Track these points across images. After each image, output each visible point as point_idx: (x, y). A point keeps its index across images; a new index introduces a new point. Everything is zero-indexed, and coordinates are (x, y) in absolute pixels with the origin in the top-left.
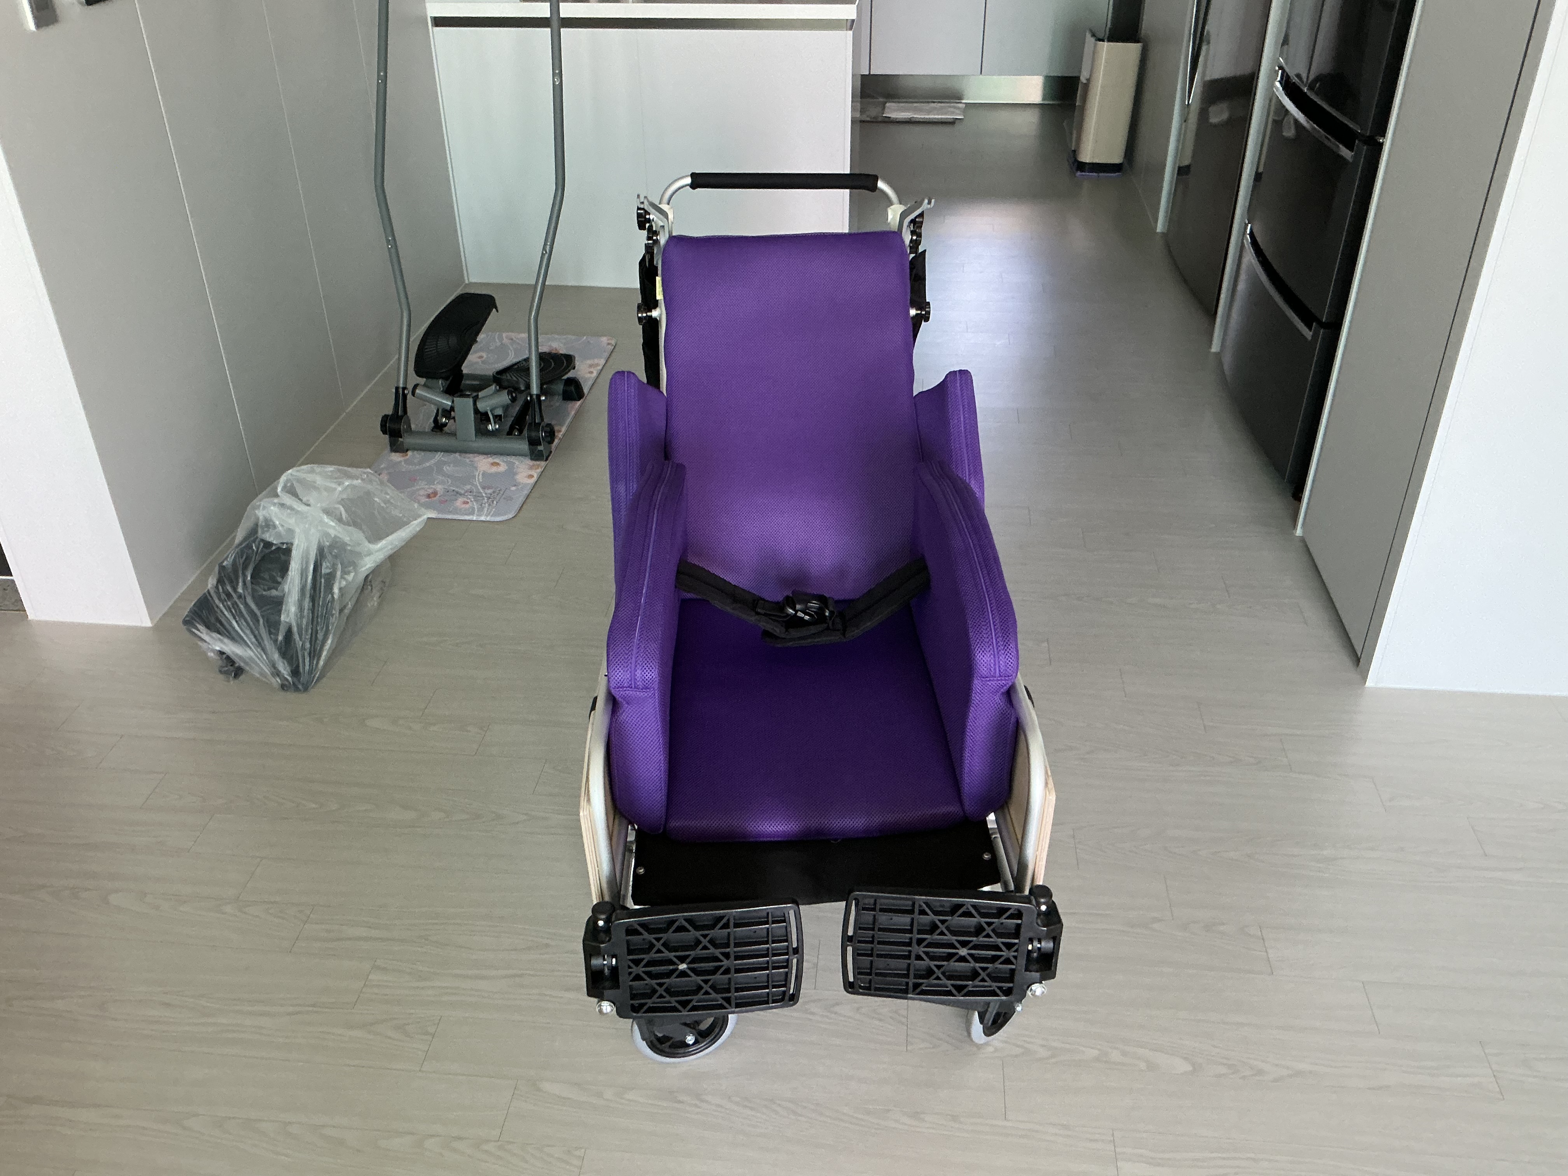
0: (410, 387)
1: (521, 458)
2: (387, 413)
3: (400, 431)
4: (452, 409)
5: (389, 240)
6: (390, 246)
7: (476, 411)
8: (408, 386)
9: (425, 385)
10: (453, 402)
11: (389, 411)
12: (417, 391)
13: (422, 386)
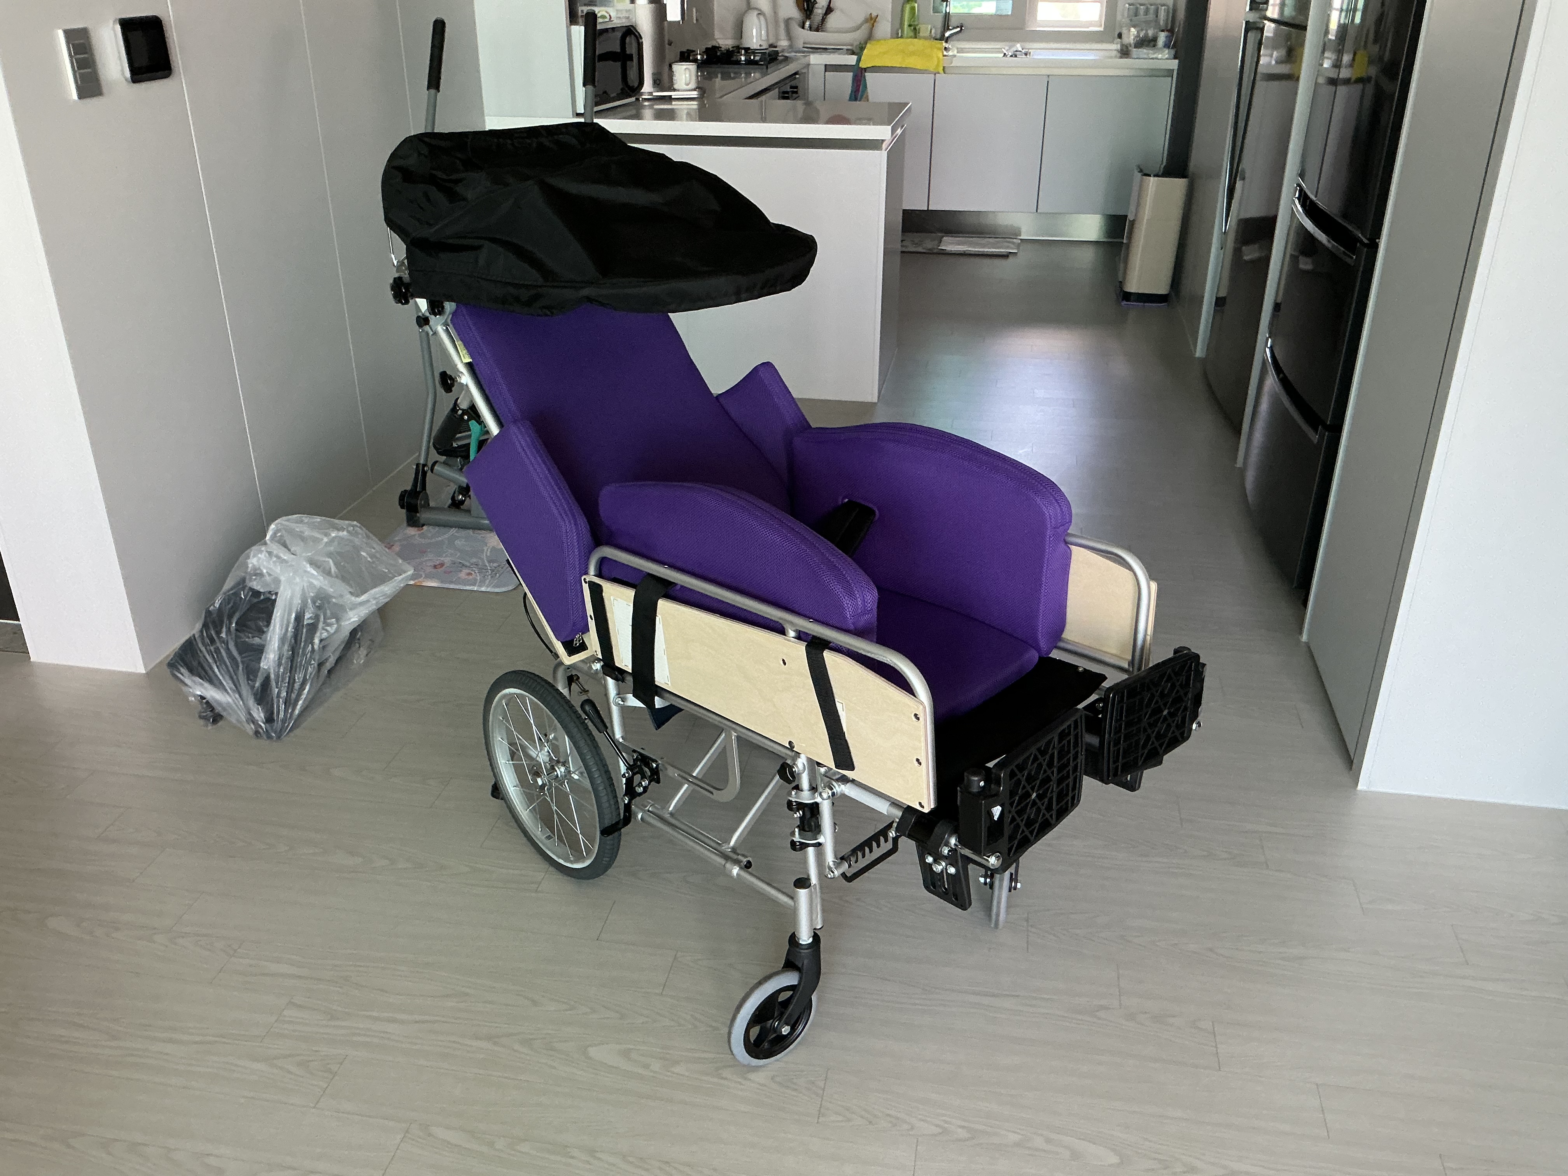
0: (430, 464)
2: (406, 489)
3: (417, 506)
8: (427, 463)
9: (444, 463)
12: (437, 468)
13: (441, 463)
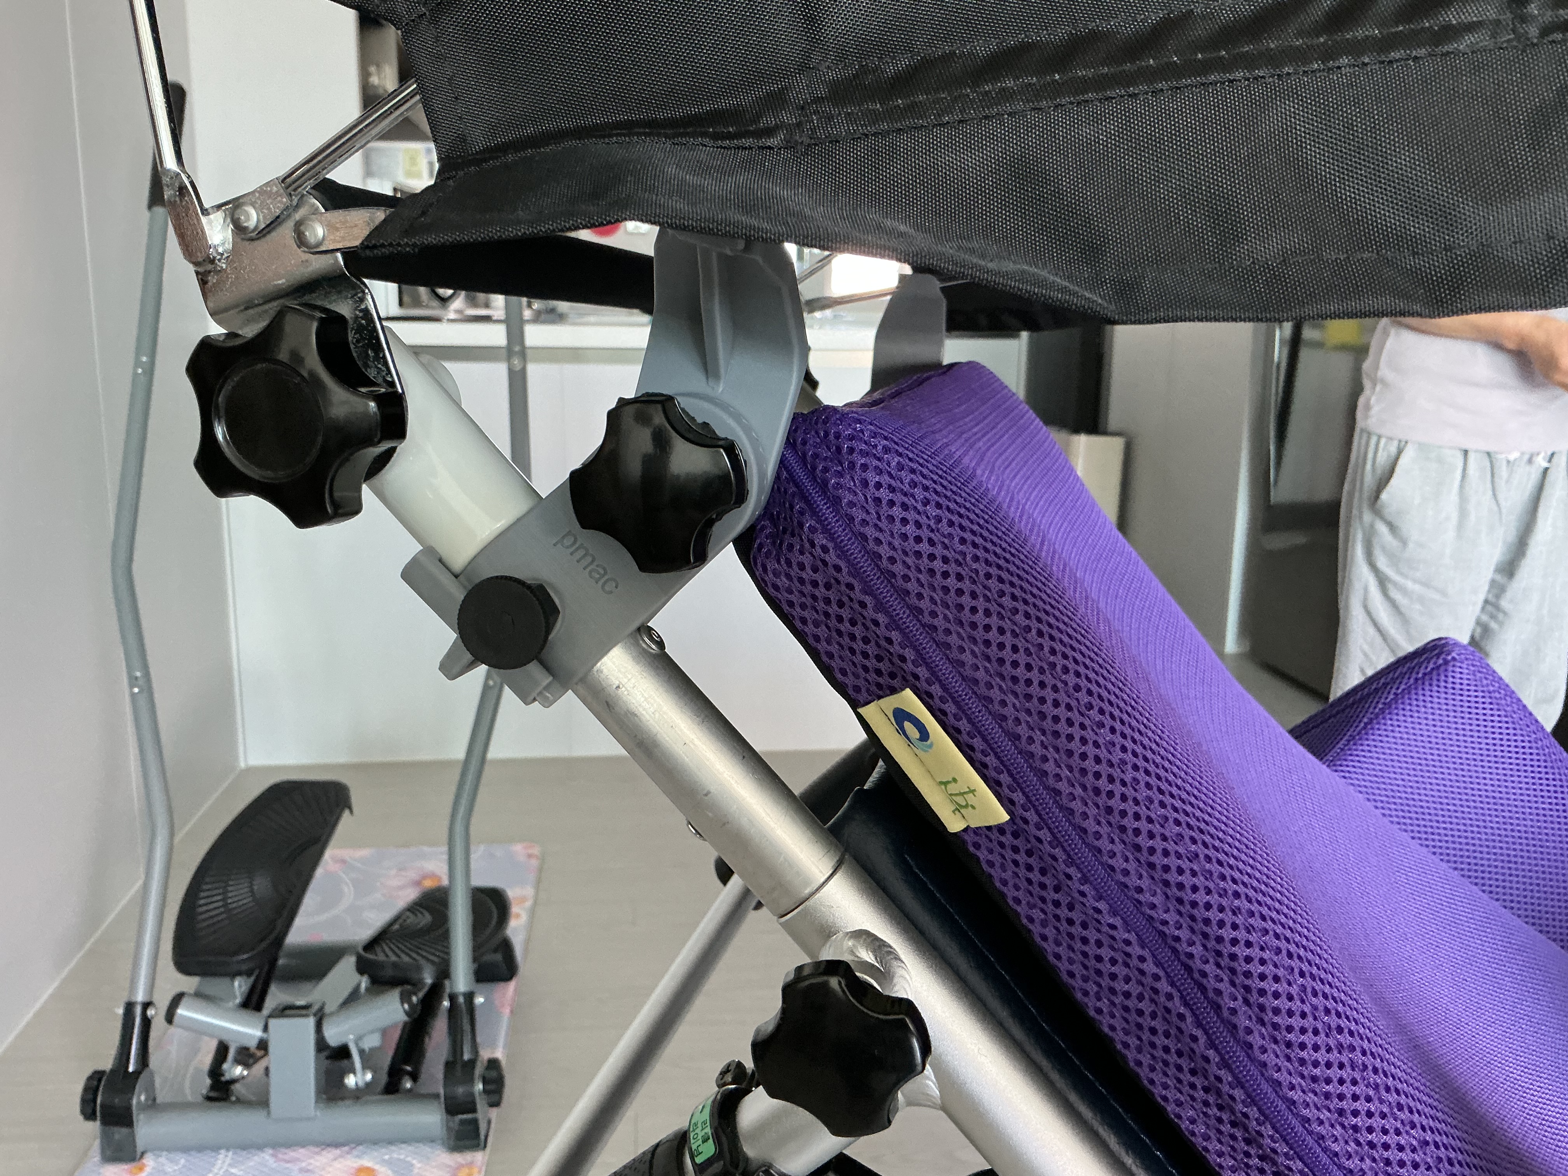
0: (162, 1003)
1: (426, 1149)
2: (101, 1068)
3: (129, 1109)
4: (263, 1045)
5: (136, 678)
6: (136, 690)
7: (321, 1045)
8: (156, 999)
9: (199, 995)
10: (266, 1029)
11: (107, 1064)
12: (181, 1011)
13: (190, 995)
